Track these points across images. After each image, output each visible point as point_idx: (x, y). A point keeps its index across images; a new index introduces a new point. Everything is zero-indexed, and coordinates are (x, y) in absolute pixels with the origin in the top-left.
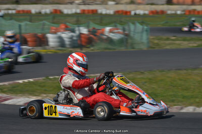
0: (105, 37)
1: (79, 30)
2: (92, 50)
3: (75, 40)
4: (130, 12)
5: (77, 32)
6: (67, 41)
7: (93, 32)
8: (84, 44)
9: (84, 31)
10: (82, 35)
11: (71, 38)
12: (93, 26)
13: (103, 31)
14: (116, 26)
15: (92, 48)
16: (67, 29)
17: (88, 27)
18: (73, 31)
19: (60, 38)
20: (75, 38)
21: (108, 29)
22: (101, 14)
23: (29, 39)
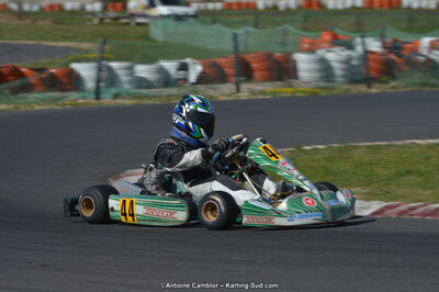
0: (421, 58)
1: (364, 44)
2: (393, 88)
3: (354, 66)
5: (359, 49)
6: (338, 69)
7: (395, 48)
8: (373, 74)
9: (375, 45)
10: (371, 56)
11: (347, 61)
12: (393, 34)
13: (416, 45)
15: (393, 84)
16: (336, 42)
17: (382, 37)
18: (350, 47)
19: (324, 62)
20: (355, 62)
21: (426, 41)
22: (409, 8)
23: (254, 65)
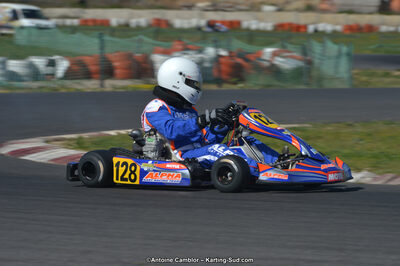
0: (266, 64)
3: (207, 68)
4: (305, 27)
11: (200, 63)
14: (284, 47)
20: (207, 65)
21: (269, 50)
22: (248, 30)
23: (116, 64)
